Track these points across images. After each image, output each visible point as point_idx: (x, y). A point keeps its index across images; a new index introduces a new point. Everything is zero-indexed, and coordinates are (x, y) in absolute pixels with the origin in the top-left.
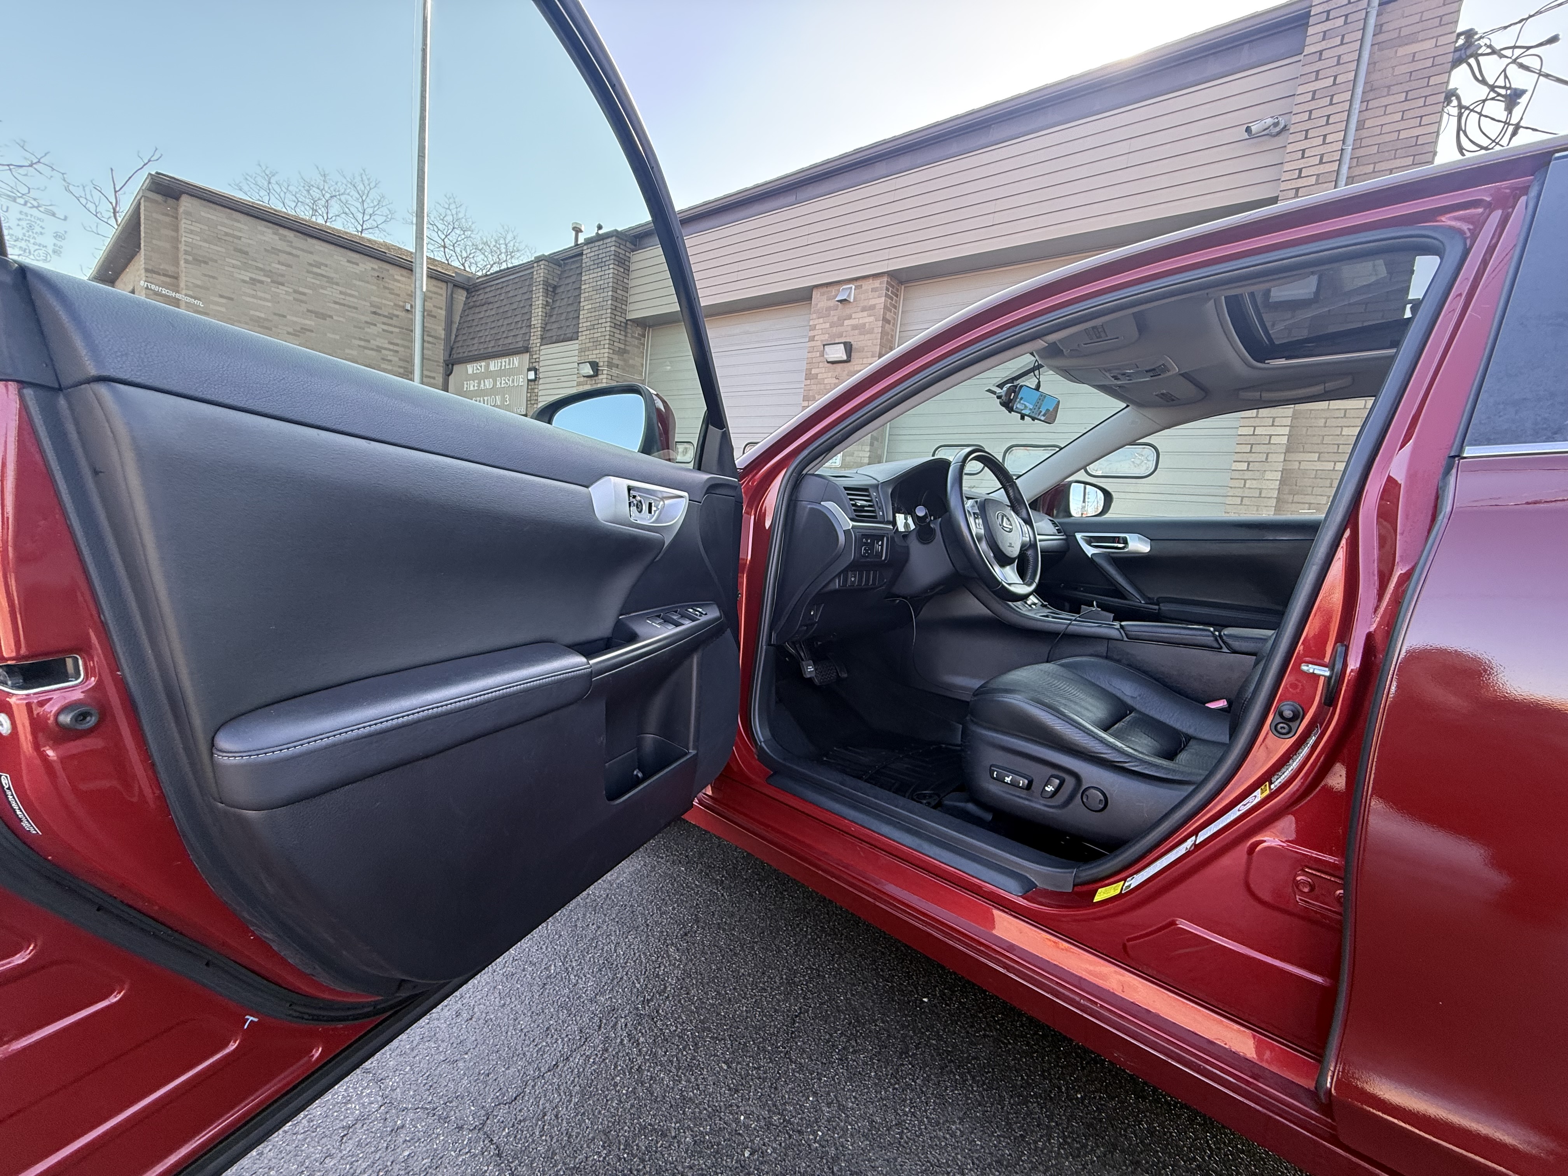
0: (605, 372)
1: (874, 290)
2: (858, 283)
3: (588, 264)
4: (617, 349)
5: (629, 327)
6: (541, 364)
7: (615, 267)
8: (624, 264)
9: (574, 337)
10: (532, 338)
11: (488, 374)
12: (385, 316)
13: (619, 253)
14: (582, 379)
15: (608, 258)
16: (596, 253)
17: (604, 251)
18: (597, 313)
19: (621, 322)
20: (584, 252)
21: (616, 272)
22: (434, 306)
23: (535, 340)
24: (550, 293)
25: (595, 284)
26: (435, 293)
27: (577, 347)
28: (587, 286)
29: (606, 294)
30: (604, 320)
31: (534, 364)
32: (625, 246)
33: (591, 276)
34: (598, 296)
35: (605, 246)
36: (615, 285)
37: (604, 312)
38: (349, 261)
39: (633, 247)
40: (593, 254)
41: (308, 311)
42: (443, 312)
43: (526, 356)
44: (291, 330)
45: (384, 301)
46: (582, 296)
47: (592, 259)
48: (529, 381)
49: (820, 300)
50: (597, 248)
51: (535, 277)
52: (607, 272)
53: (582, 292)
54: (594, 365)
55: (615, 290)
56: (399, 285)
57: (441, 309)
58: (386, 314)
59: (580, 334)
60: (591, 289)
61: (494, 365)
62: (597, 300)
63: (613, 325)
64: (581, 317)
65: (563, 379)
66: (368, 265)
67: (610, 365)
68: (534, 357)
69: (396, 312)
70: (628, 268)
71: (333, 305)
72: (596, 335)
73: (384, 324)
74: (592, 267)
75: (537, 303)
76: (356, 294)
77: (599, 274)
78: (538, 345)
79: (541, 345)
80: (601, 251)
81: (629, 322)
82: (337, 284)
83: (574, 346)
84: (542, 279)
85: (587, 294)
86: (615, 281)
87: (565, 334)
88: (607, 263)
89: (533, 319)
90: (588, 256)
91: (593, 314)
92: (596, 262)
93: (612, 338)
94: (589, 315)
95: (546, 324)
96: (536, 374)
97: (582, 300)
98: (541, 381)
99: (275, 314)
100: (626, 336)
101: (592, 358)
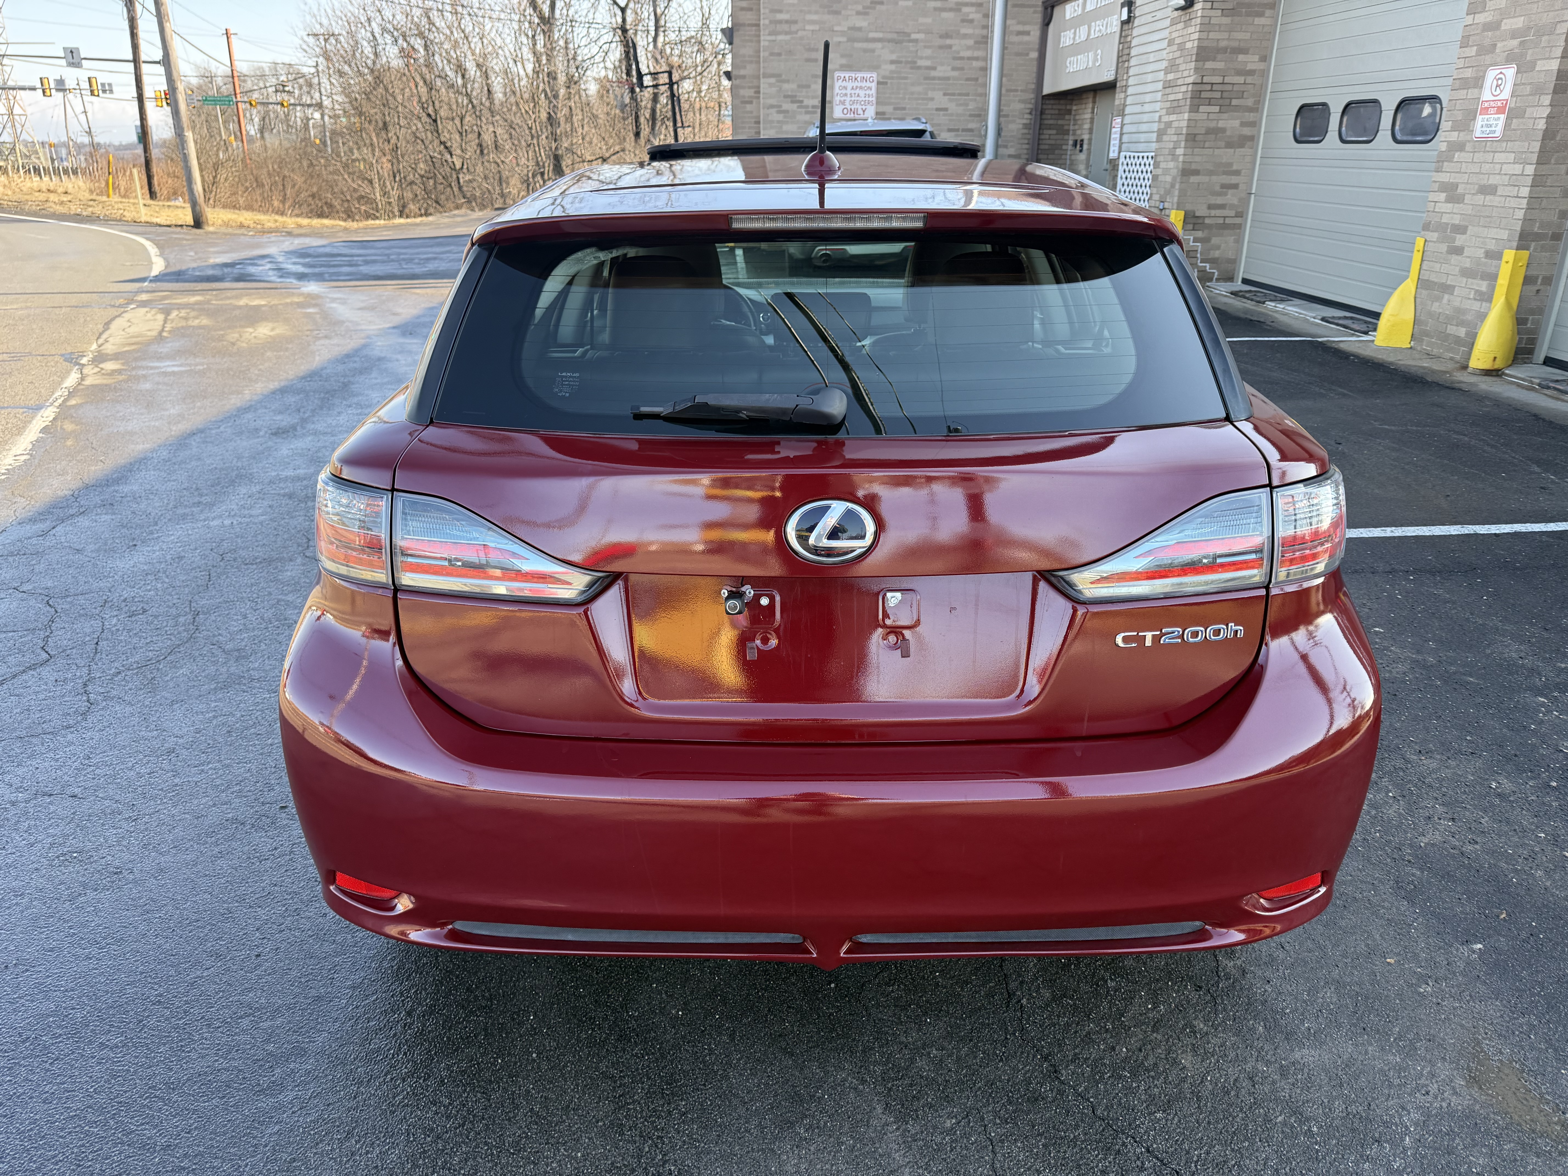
11: (1085, 18)
14: (1176, 13)
48: (1122, 23)
61: (1091, 2)
65: (1159, 15)
96: (1130, 12)
98: (1137, 22)
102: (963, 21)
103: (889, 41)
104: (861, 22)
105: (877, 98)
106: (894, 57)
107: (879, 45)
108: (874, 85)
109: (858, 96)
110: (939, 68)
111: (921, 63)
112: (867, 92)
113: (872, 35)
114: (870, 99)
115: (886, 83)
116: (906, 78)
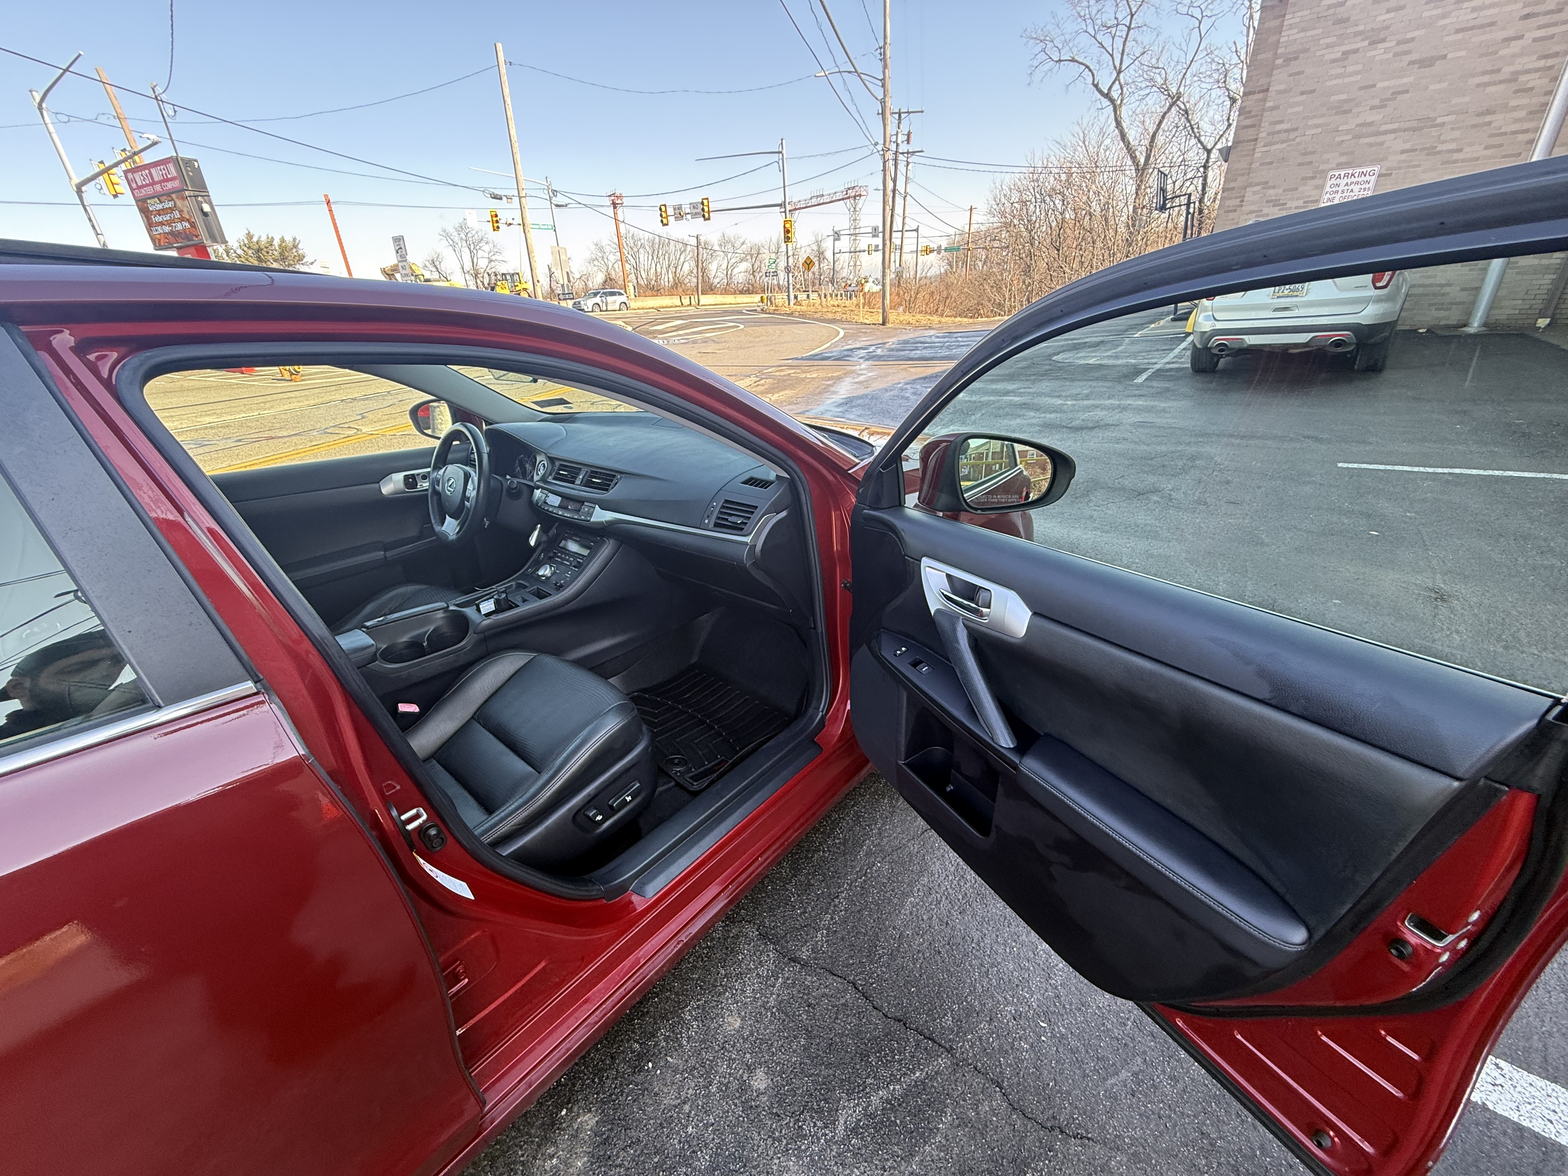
41: (1411, 63)
44: (1376, 102)
71: (1451, 38)
99: (1361, 89)
102: (1517, 92)
103: (1406, 130)
104: (1375, 117)
106: (1408, 146)
107: (1391, 137)
108: (1373, 178)
109: (1352, 191)
110: (1466, 149)
112: (1363, 187)
115: (1390, 174)
116: (1418, 166)
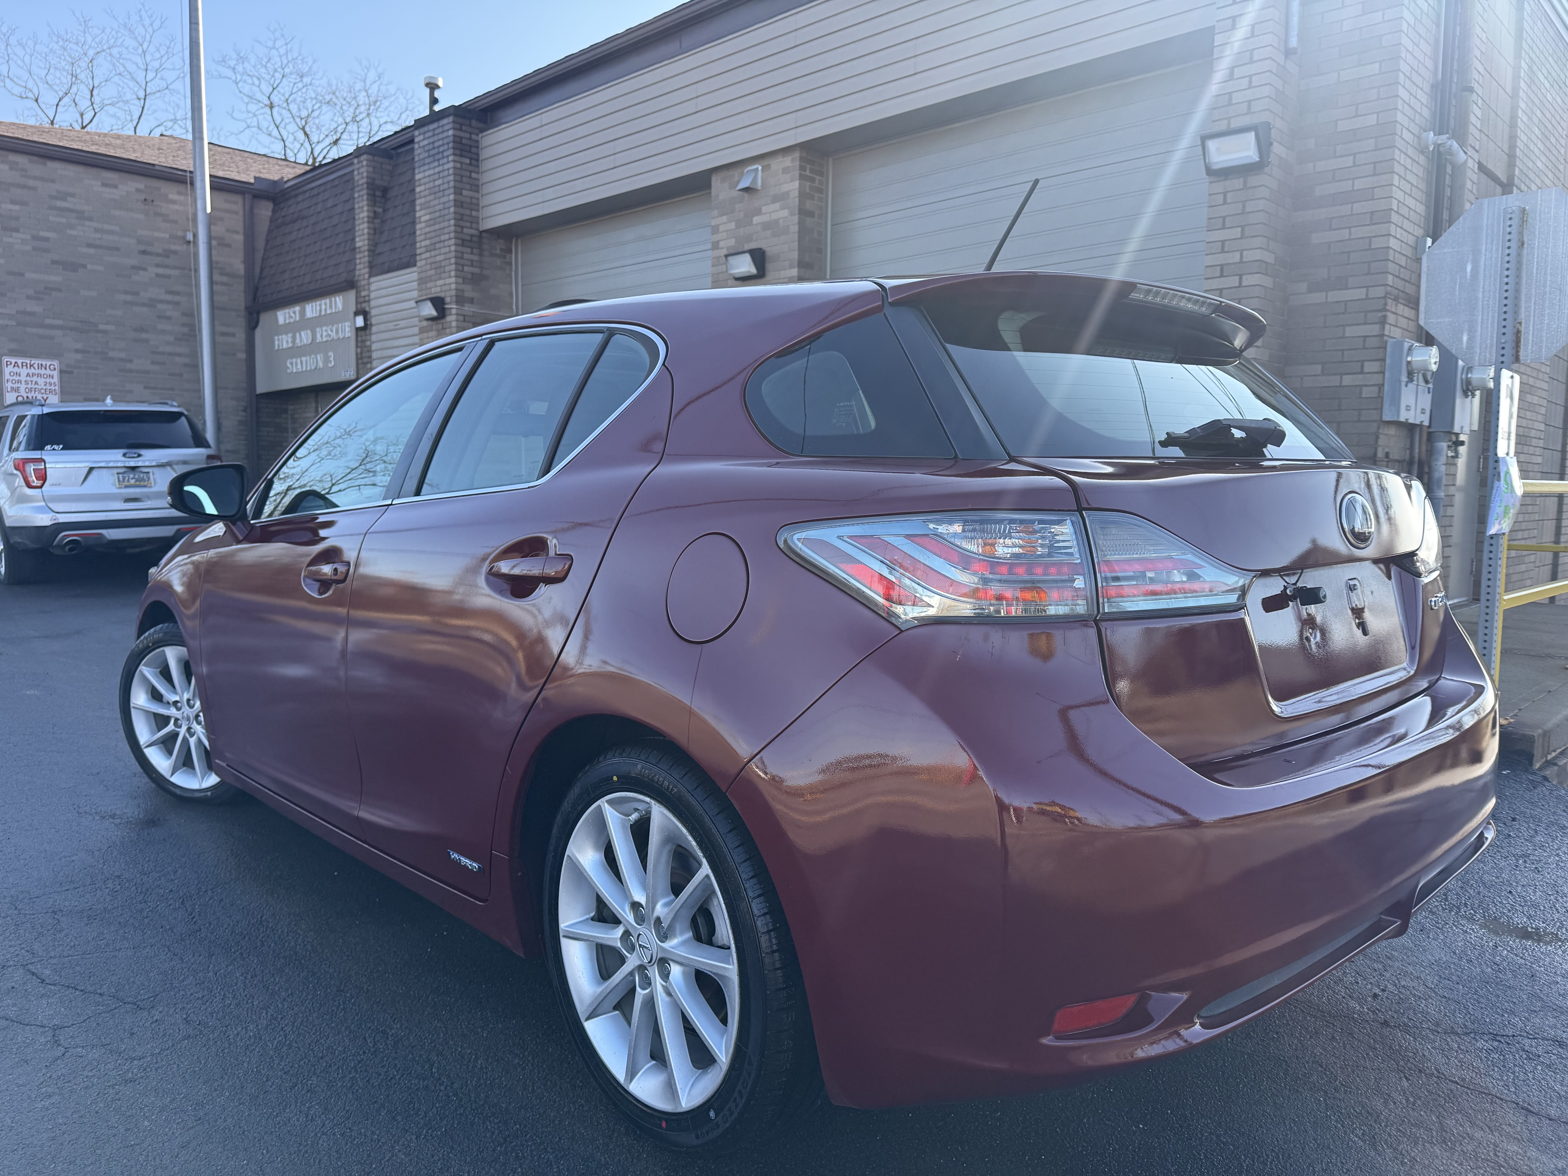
0: (454, 311)
1: (785, 171)
2: (766, 162)
3: (421, 157)
4: (470, 276)
5: (484, 241)
6: (373, 303)
7: (457, 158)
8: (470, 152)
9: (410, 263)
10: (358, 267)
11: (304, 324)
12: (158, 255)
13: (461, 138)
14: (425, 323)
15: (446, 147)
16: (431, 140)
17: (440, 136)
18: (437, 227)
19: (472, 236)
20: (416, 140)
21: (458, 165)
22: (228, 230)
23: (362, 269)
24: (378, 199)
25: (431, 185)
26: (228, 211)
27: (415, 276)
28: (422, 188)
29: (445, 199)
30: (447, 236)
31: (364, 305)
32: (470, 126)
33: (427, 173)
34: (436, 202)
35: (440, 130)
36: (458, 185)
37: (446, 224)
38: (104, 185)
39: (481, 125)
40: (426, 142)
41: (54, 262)
42: (240, 238)
43: (351, 295)
44: (31, 292)
45: (156, 234)
46: (418, 202)
47: (427, 148)
48: (358, 330)
49: (720, 188)
50: (430, 134)
51: (356, 178)
52: (446, 167)
53: (417, 196)
54: (438, 303)
55: (458, 191)
56: (176, 207)
57: (237, 232)
58: (160, 251)
59: (418, 258)
60: (427, 192)
61: (312, 309)
62: (437, 208)
63: (459, 242)
64: (418, 233)
65: (402, 324)
66: (131, 186)
67: (460, 299)
68: (363, 294)
69: (173, 247)
70: (475, 157)
71: (85, 250)
72: (438, 258)
73: (158, 265)
74: (427, 161)
75: (361, 215)
76: (115, 228)
77: (437, 170)
78: (367, 276)
79: (370, 277)
80: (436, 138)
81: (484, 235)
82: (90, 219)
83: (410, 276)
84: (365, 180)
85: (423, 200)
86: (458, 178)
87: (400, 259)
88: (445, 154)
89: (357, 239)
90: (422, 144)
91: (432, 228)
92: (432, 153)
93: (461, 261)
94: (428, 229)
95: (376, 245)
96: (365, 320)
97: (418, 208)
98: (374, 329)
99: (10, 274)
100: (481, 255)
101: (436, 290)
103: (71, 329)
104: (35, 307)
105: (61, 387)
107: (59, 333)
108: (56, 374)
109: (36, 383)
110: (136, 361)
111: (111, 354)
112: (48, 380)
113: (48, 321)
114: (53, 388)
115: (72, 373)
116: (96, 369)
